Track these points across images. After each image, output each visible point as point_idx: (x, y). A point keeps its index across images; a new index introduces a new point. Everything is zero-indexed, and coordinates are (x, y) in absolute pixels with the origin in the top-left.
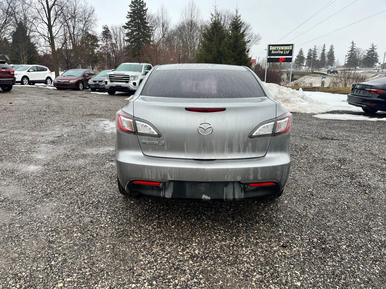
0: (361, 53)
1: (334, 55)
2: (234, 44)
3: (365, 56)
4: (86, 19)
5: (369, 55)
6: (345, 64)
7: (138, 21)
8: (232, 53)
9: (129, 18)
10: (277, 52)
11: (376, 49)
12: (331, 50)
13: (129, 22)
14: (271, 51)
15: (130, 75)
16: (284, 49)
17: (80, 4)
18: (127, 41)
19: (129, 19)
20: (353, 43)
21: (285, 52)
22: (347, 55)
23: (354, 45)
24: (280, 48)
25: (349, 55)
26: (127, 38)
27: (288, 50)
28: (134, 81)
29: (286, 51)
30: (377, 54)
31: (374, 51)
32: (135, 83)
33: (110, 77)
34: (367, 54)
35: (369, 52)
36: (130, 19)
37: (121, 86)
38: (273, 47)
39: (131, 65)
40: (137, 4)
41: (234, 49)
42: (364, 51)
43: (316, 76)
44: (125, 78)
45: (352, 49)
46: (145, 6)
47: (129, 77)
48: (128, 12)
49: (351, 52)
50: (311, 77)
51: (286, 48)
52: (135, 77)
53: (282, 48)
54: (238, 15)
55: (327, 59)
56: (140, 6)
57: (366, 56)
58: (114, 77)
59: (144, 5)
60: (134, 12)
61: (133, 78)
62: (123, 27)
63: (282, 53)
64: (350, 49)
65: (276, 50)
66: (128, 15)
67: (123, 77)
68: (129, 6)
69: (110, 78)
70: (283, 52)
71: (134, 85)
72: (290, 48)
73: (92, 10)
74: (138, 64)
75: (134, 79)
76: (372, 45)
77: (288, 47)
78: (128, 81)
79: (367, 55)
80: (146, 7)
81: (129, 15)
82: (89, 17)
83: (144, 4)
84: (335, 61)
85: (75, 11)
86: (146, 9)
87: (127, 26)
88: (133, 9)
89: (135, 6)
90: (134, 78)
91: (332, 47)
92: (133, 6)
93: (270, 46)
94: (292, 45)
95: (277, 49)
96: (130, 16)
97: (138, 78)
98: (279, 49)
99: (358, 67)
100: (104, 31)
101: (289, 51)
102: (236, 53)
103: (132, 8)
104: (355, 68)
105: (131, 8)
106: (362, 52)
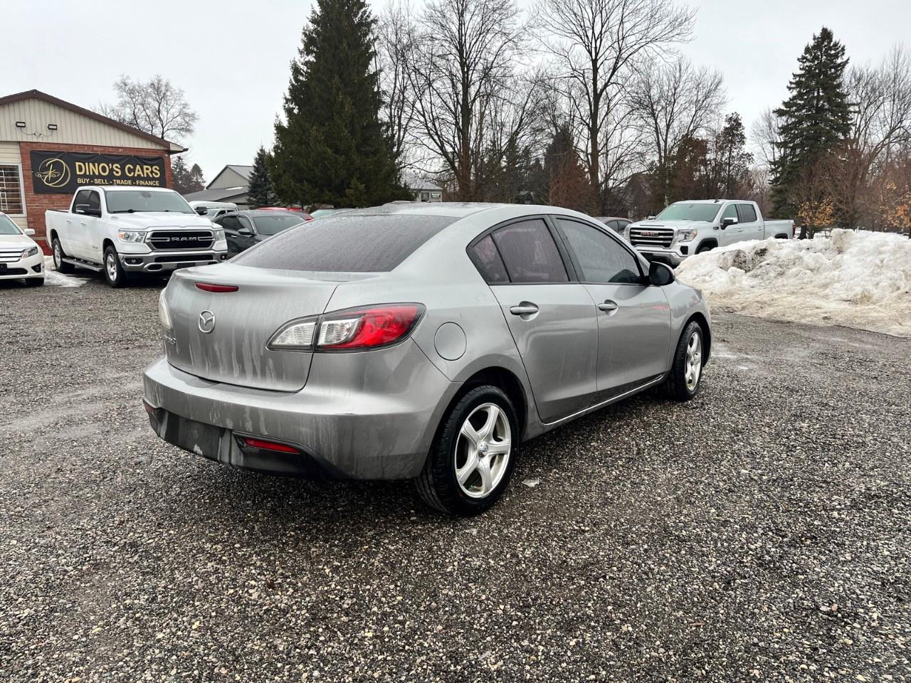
4: (701, 102)
7: (818, 93)
9: (794, 88)
13: (794, 98)
15: (676, 229)
17: (689, 72)
18: (779, 145)
19: (795, 91)
26: (780, 139)
28: (684, 244)
32: (687, 247)
33: (631, 233)
36: (795, 93)
37: (652, 254)
39: (692, 206)
40: (819, 53)
44: (662, 237)
46: (843, 54)
47: (672, 234)
48: (794, 75)
52: (687, 234)
56: (828, 55)
58: (639, 233)
59: (838, 53)
60: (809, 73)
61: (682, 236)
62: (774, 112)
66: (791, 83)
67: (660, 234)
68: (798, 59)
69: (632, 235)
71: (683, 253)
73: (716, 81)
74: (712, 202)
75: (685, 239)
78: (670, 242)
80: (843, 57)
81: (793, 81)
82: (706, 97)
83: (840, 49)
85: (675, 89)
86: (845, 60)
87: (785, 109)
88: (807, 66)
89: (816, 58)
90: (686, 236)
92: (809, 57)
96: (799, 84)
97: (695, 235)
100: (728, 126)
103: (805, 64)
105: (801, 63)
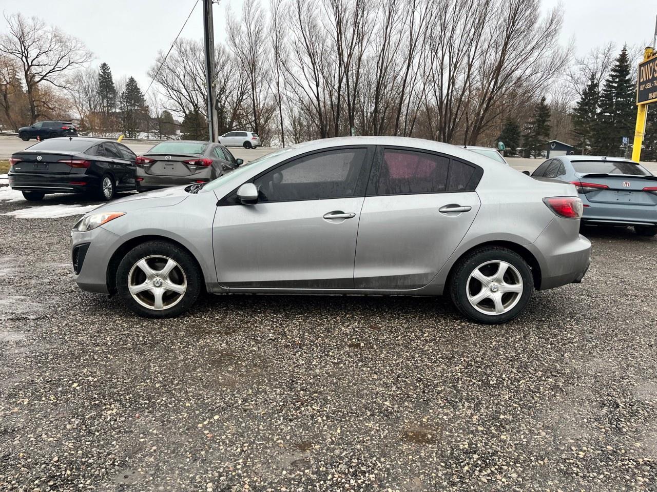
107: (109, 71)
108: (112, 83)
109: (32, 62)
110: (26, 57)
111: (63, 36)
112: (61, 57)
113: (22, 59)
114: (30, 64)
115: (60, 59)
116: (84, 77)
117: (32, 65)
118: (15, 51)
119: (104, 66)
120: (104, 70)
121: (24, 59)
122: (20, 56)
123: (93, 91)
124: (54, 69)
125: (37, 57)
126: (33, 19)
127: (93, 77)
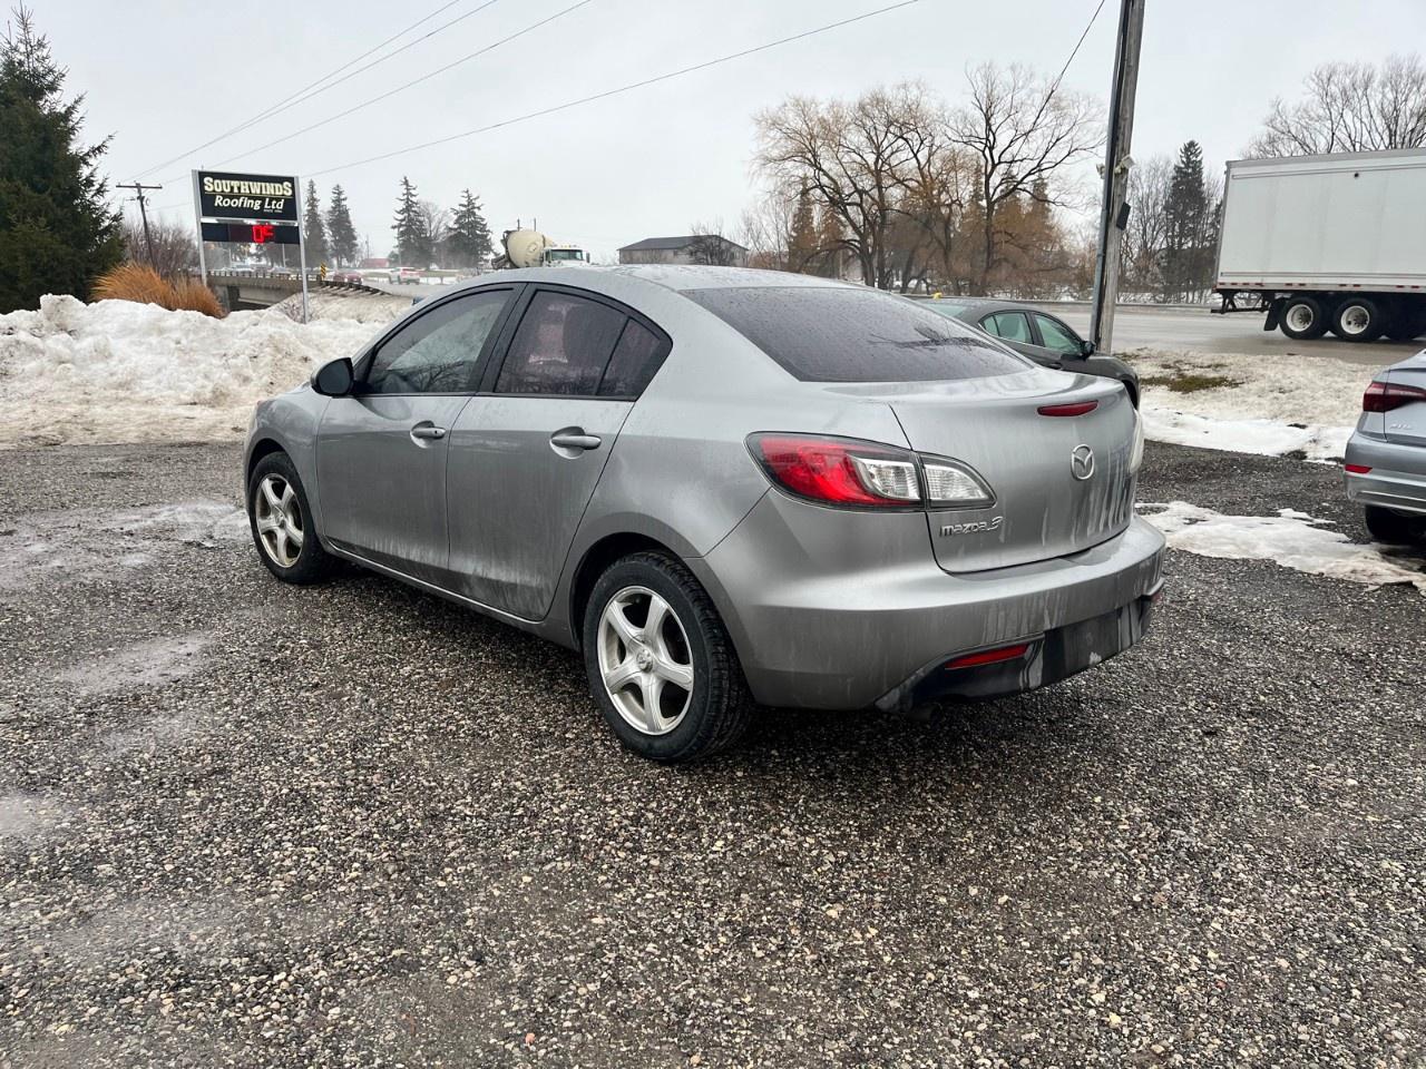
0: (437, 219)
1: (349, 222)
2: (32, 158)
3: (451, 229)
5: (462, 226)
6: (393, 255)
8: (31, 198)
10: (238, 203)
11: (479, 208)
12: (338, 201)
14: (212, 196)
16: (264, 192)
20: (406, 183)
21: (270, 204)
22: (396, 223)
23: (413, 192)
24: (245, 187)
25: (400, 226)
27: (278, 200)
29: (271, 200)
30: (485, 225)
31: (474, 214)
34: (457, 222)
35: (460, 218)
38: (218, 181)
41: (36, 178)
42: (445, 214)
43: (343, 296)
45: (409, 207)
49: (406, 214)
50: (327, 297)
51: (270, 189)
53: (256, 188)
54: (34, 37)
55: (328, 235)
57: (455, 229)
63: (257, 207)
64: (402, 206)
65: (231, 196)
70: (262, 205)
72: (284, 190)
76: (466, 195)
77: (277, 185)
79: (456, 226)
84: (355, 242)
91: (338, 191)
93: (202, 175)
94: (291, 180)
95: (236, 190)
98: (242, 191)
99: (434, 267)
101: (282, 203)
102: (51, 194)
104: (428, 270)
106: (440, 215)
107: (1199, 159)
108: (1201, 184)
109: (1000, 157)
110: (991, 149)
111: (1064, 95)
112: (1054, 141)
113: (983, 152)
114: (996, 161)
115: (1051, 144)
116: (1143, 178)
117: (1000, 163)
118: (972, 139)
119: (1190, 148)
120: (1188, 158)
121: (987, 152)
122: (982, 147)
123: (1155, 204)
124: (1038, 165)
125: (1009, 146)
126: (1013, 68)
127: (1164, 175)
